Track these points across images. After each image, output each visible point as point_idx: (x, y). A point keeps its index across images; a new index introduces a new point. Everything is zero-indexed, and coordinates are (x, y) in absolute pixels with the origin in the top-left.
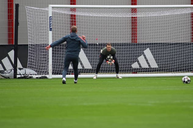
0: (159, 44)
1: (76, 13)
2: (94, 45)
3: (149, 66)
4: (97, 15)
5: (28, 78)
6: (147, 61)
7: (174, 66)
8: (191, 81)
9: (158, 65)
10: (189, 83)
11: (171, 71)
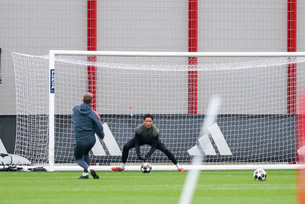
0: (233, 115)
1: (96, 64)
2: (126, 116)
3: (217, 151)
4: (130, 68)
5: (15, 171)
6: (213, 143)
7: (258, 152)
8: (267, 176)
9: (232, 150)
10: (265, 180)
11: (253, 161)
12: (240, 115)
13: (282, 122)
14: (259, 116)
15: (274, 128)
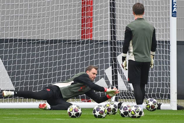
0: (20, 40)
12: (29, 40)
13: (78, 49)
14: (52, 42)
15: (69, 56)
